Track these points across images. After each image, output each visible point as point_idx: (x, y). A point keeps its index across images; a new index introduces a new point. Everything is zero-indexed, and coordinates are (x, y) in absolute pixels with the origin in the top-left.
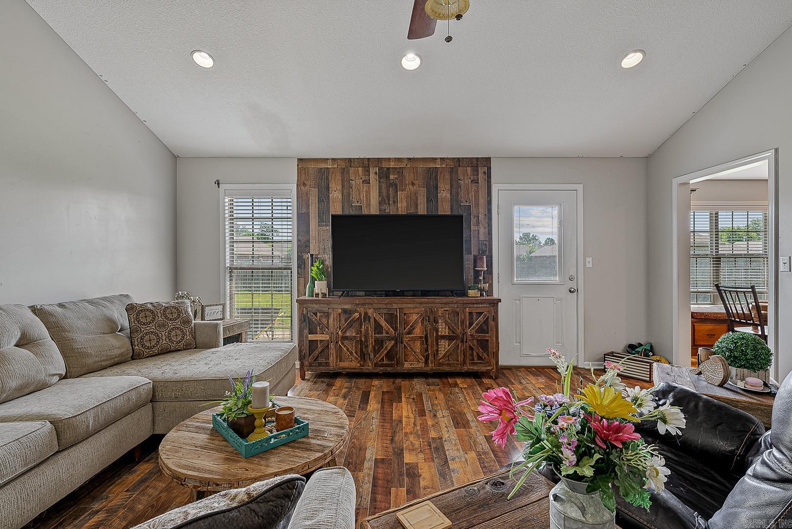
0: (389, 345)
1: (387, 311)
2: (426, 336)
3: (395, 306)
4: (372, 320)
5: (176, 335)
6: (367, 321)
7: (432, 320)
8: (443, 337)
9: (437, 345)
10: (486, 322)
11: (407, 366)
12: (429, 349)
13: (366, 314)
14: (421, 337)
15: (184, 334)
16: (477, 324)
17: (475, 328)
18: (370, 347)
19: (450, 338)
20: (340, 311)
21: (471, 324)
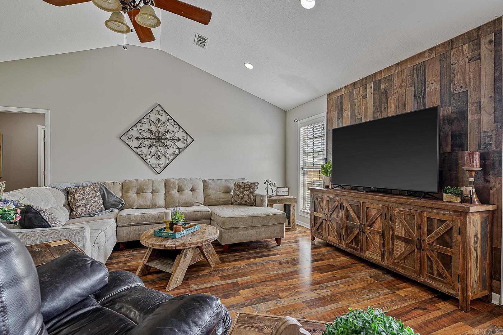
0: (356, 232)
1: (354, 203)
2: (383, 231)
3: (360, 200)
4: (345, 209)
5: (246, 198)
6: (343, 209)
7: (388, 217)
8: (399, 238)
9: (393, 244)
10: (449, 232)
11: (368, 255)
12: (386, 246)
13: (342, 203)
14: (379, 232)
15: (249, 198)
16: (437, 234)
17: (434, 237)
18: (344, 230)
19: (406, 241)
20: (328, 199)
21: (429, 231)
